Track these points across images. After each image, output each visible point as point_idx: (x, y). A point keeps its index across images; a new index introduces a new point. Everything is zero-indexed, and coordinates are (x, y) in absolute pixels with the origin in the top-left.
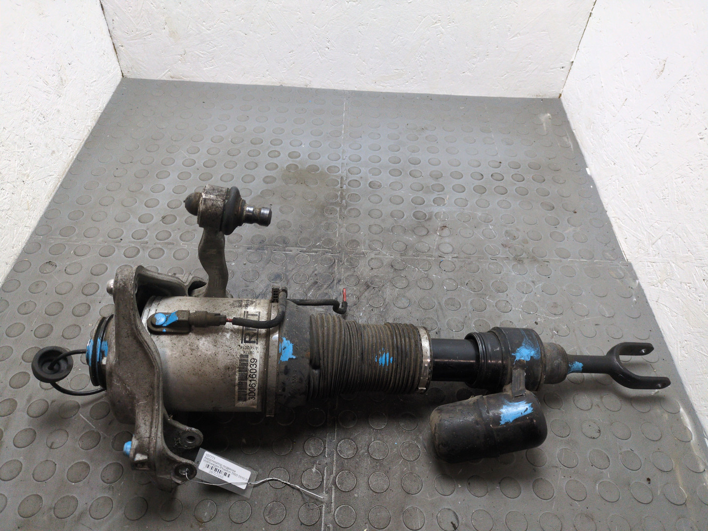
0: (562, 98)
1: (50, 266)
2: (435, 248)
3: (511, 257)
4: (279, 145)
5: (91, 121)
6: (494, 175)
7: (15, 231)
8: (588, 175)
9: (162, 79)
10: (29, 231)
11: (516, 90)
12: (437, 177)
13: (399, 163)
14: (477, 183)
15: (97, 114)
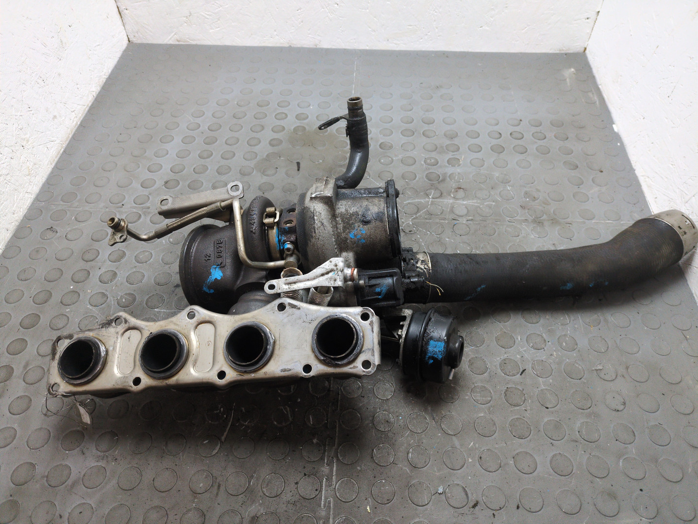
0: (587, 51)
1: (51, 233)
2: (448, 210)
3: (530, 218)
4: (287, 106)
5: (95, 87)
6: (514, 133)
7: (16, 197)
8: (615, 133)
9: (168, 43)
10: (31, 198)
11: (537, 45)
12: (452, 136)
13: (411, 123)
14: (495, 142)
15: (102, 79)
